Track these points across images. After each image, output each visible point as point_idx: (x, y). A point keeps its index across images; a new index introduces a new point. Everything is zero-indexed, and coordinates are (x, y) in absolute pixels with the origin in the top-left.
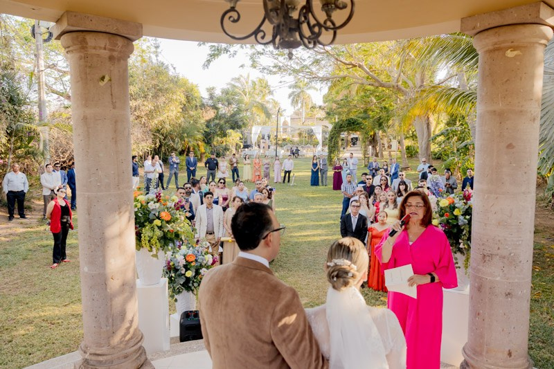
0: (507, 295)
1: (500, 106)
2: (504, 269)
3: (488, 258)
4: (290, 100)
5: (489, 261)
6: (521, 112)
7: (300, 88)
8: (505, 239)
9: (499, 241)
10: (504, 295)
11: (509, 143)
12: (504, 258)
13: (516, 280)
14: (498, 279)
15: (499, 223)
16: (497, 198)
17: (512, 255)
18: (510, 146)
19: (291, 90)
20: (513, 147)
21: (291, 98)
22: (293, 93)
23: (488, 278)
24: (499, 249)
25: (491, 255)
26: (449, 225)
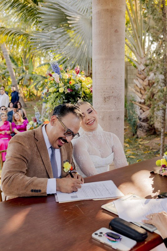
0: (117, 119)
1: (110, 6)
2: (116, 104)
3: (107, 99)
5: (108, 101)
6: (121, 11)
8: (116, 87)
9: (113, 88)
10: (116, 119)
11: (116, 29)
12: (115, 97)
13: (121, 110)
14: (113, 110)
15: (112, 77)
16: (111, 63)
17: (119, 95)
18: (116, 31)
20: (117, 32)
23: (108, 111)
24: (113, 92)
25: (109, 97)
26: (72, 89)
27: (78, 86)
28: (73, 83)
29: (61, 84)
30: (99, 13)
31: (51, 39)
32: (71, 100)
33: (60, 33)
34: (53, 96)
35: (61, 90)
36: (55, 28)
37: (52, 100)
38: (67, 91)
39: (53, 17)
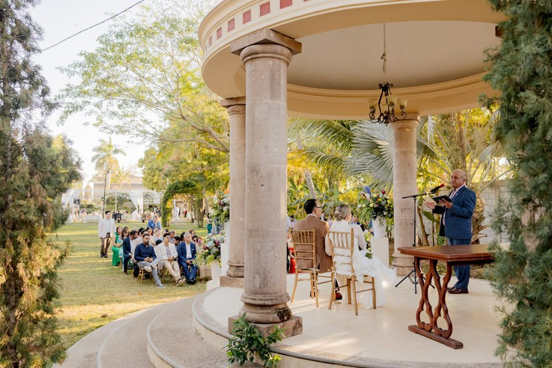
0: (411, 224)
1: (404, 149)
3: (403, 210)
4: (94, 164)
7: (105, 151)
9: (407, 202)
12: (409, 209)
14: (408, 218)
17: (412, 207)
18: (409, 165)
19: (96, 153)
21: (96, 161)
22: (97, 156)
23: (404, 219)
24: (407, 205)
25: (405, 209)
26: (379, 204)
27: (383, 203)
28: (380, 200)
29: (371, 201)
30: (397, 154)
31: (363, 165)
32: (379, 213)
33: (373, 158)
34: (365, 210)
35: (371, 205)
36: (368, 154)
37: (365, 212)
38: (376, 206)
39: (365, 146)
